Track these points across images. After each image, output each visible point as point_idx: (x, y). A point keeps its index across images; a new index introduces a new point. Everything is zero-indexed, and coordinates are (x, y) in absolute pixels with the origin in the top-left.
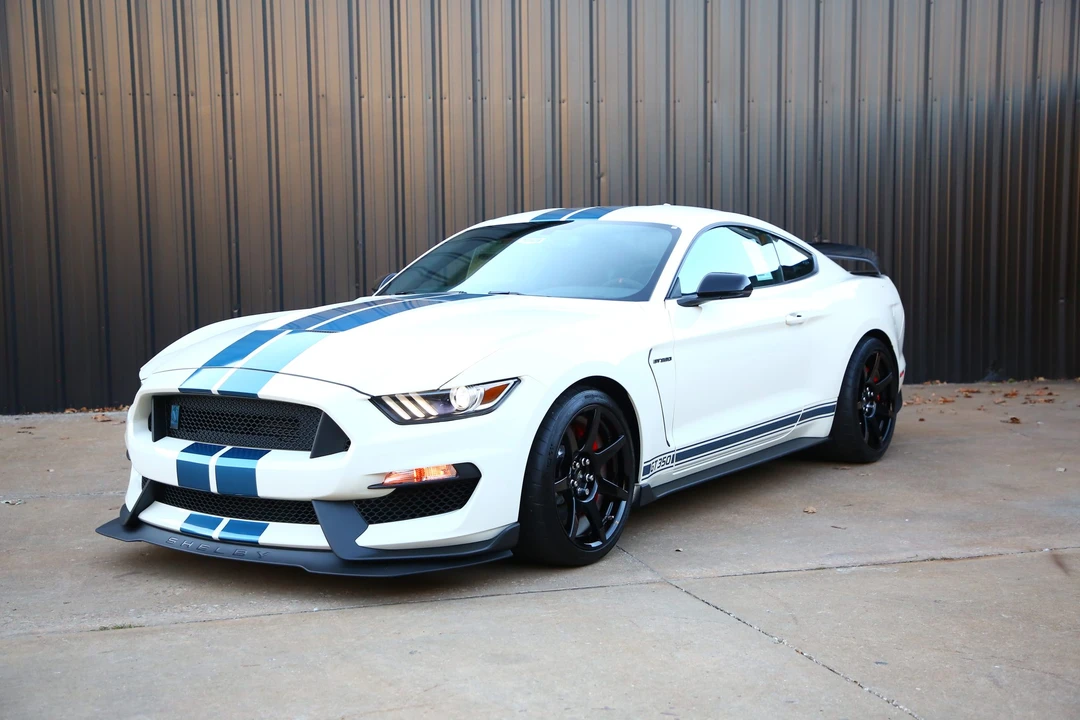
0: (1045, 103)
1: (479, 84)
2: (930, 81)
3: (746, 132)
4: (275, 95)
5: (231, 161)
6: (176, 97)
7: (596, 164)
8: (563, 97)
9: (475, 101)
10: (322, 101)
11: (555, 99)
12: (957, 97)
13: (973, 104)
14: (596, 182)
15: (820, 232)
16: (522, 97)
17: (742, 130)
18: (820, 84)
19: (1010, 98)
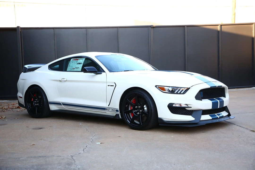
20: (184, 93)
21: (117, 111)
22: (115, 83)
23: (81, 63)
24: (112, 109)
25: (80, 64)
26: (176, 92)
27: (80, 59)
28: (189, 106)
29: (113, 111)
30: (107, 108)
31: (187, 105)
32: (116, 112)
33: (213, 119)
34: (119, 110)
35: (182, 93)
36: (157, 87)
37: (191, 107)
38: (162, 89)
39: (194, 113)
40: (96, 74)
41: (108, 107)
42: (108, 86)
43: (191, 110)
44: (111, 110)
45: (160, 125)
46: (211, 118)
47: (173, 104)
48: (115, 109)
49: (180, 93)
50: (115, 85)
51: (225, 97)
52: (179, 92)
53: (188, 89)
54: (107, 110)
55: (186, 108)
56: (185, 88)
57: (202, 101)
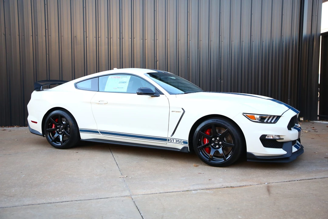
0: (284, 43)
1: (121, 34)
2: (252, 36)
3: (199, 49)
4: (61, 36)
5: (48, 55)
6: (32, 36)
7: (155, 58)
8: (146, 38)
9: (120, 39)
10: (75, 37)
11: (144, 39)
12: (260, 41)
13: (264, 43)
14: (155, 63)
15: (220, 79)
16: (134, 38)
17: (198, 49)
18: (221, 36)
19: (275, 42)
20: (274, 123)
21: (185, 142)
22: (182, 108)
23: (126, 82)
24: (177, 140)
25: (124, 82)
26: (265, 121)
27: (124, 77)
28: (281, 137)
29: (177, 143)
30: (169, 139)
31: (279, 136)
32: (183, 144)
34: (188, 141)
35: (273, 121)
36: (245, 114)
37: (283, 139)
38: (250, 117)
39: (284, 145)
40: (152, 97)
41: (171, 137)
42: (172, 111)
43: (281, 142)
44: (175, 141)
45: (248, 160)
46: (296, 150)
47: (266, 135)
48: (183, 141)
49: (271, 123)
50: (182, 111)
52: (269, 121)
53: (278, 117)
54: (168, 141)
55: (277, 140)
56: (274, 116)
57: (291, 130)
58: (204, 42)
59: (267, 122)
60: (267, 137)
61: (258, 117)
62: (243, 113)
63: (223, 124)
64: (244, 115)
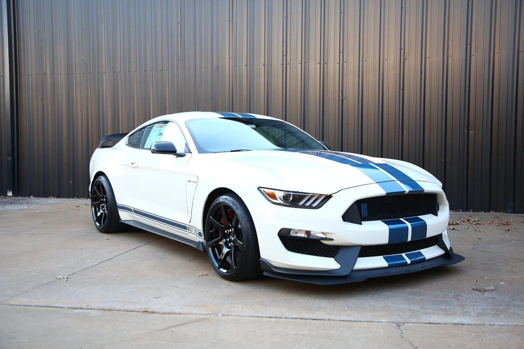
9: (283, 65)
15: (468, 127)
17: (421, 73)
20: (317, 207)
21: (201, 235)
22: (197, 175)
26: (301, 203)
28: (328, 236)
29: (195, 234)
30: (189, 226)
31: (323, 233)
33: (390, 266)
34: (202, 232)
35: (314, 205)
36: (262, 189)
37: (333, 240)
38: (270, 195)
39: (341, 253)
40: (177, 157)
42: (188, 181)
43: (334, 246)
44: (193, 230)
45: (264, 274)
46: (385, 264)
47: (291, 230)
48: (198, 231)
49: (310, 207)
50: (197, 182)
51: (437, 215)
52: (308, 204)
53: (328, 197)
54: (188, 230)
55: (321, 241)
56: (321, 195)
57: (362, 224)
58: (434, 60)
59: (304, 207)
60: (292, 234)
61: (281, 194)
62: (260, 187)
63: (231, 205)
64: (260, 191)
